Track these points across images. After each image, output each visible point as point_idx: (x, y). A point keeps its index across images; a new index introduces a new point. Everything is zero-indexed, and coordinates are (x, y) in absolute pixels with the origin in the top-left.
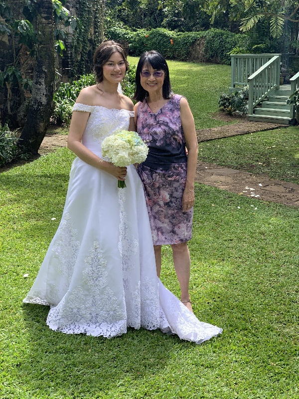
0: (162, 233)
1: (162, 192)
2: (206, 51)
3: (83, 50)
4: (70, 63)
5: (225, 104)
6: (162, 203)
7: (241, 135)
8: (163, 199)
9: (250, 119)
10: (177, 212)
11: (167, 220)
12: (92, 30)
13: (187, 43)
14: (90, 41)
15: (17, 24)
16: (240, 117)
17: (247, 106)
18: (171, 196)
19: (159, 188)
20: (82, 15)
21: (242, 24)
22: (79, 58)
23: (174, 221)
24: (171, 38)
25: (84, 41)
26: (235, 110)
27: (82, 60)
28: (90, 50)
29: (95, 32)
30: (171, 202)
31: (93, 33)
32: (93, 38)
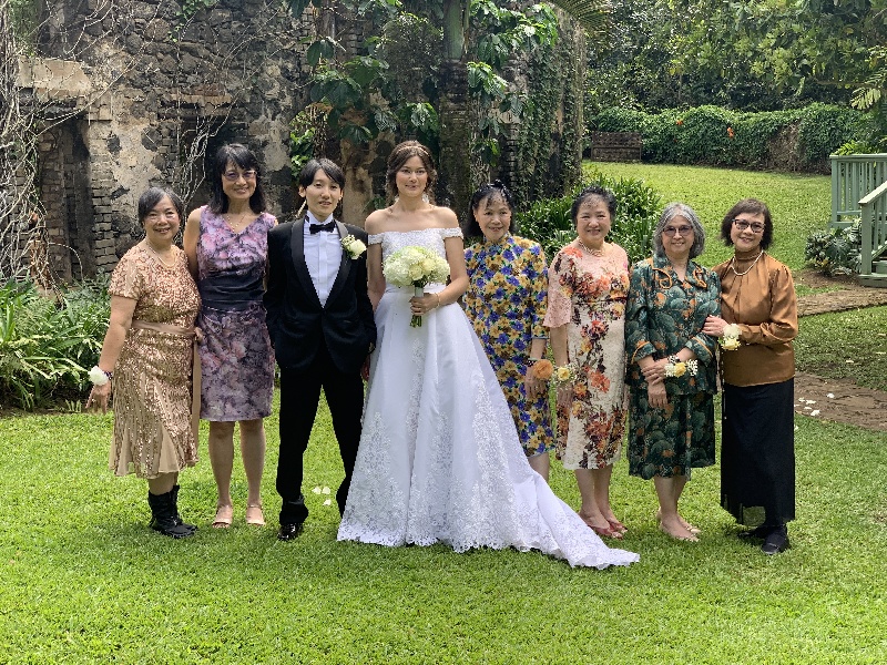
0: (233, 405)
1: (234, 343)
2: (802, 149)
3: (539, 154)
4: (512, 179)
5: (818, 253)
6: (234, 360)
7: (835, 312)
8: (237, 353)
9: (865, 282)
10: (256, 373)
11: (242, 385)
12: (559, 115)
13: (761, 134)
14: (555, 136)
15: (409, 111)
16: (845, 279)
17: (860, 257)
18: (248, 348)
19: (231, 337)
20: (539, 88)
21: (857, 94)
22: (531, 170)
23: (251, 386)
24: (729, 125)
25: (542, 137)
26: (837, 266)
27: (538, 173)
28: (554, 154)
29: (565, 120)
30: (248, 357)
31: (560, 121)
32: (561, 132)
